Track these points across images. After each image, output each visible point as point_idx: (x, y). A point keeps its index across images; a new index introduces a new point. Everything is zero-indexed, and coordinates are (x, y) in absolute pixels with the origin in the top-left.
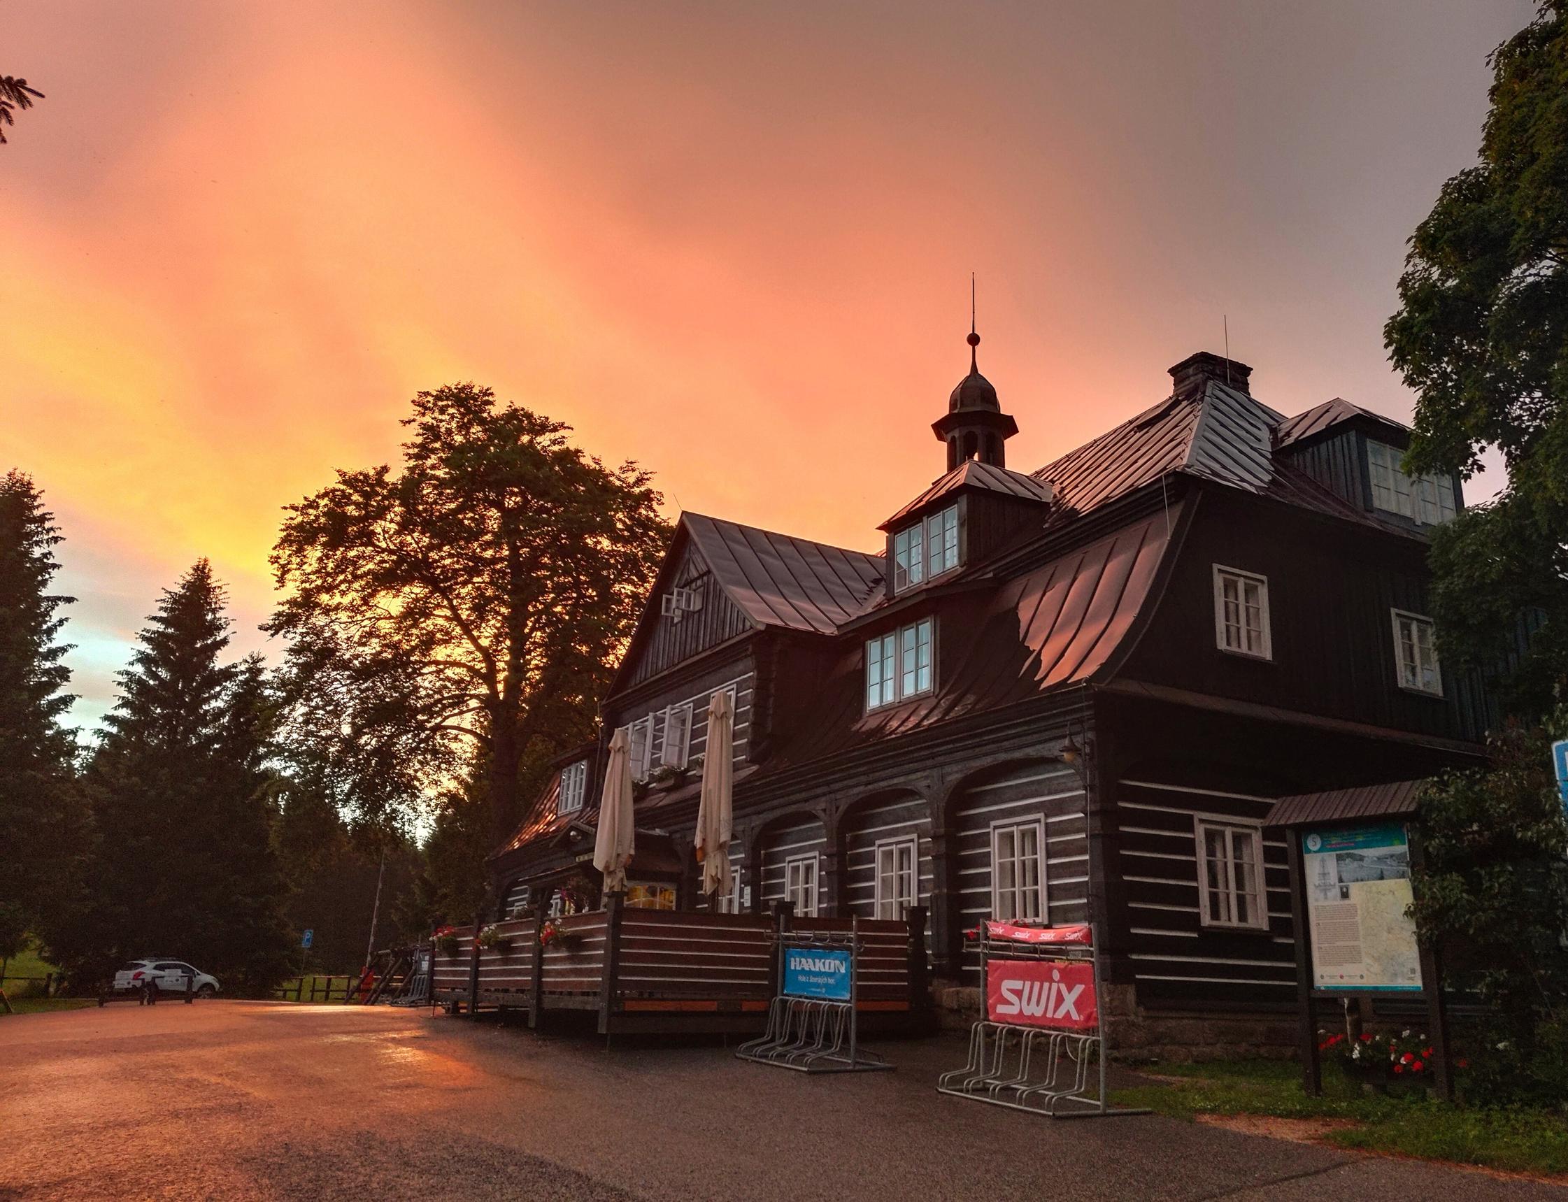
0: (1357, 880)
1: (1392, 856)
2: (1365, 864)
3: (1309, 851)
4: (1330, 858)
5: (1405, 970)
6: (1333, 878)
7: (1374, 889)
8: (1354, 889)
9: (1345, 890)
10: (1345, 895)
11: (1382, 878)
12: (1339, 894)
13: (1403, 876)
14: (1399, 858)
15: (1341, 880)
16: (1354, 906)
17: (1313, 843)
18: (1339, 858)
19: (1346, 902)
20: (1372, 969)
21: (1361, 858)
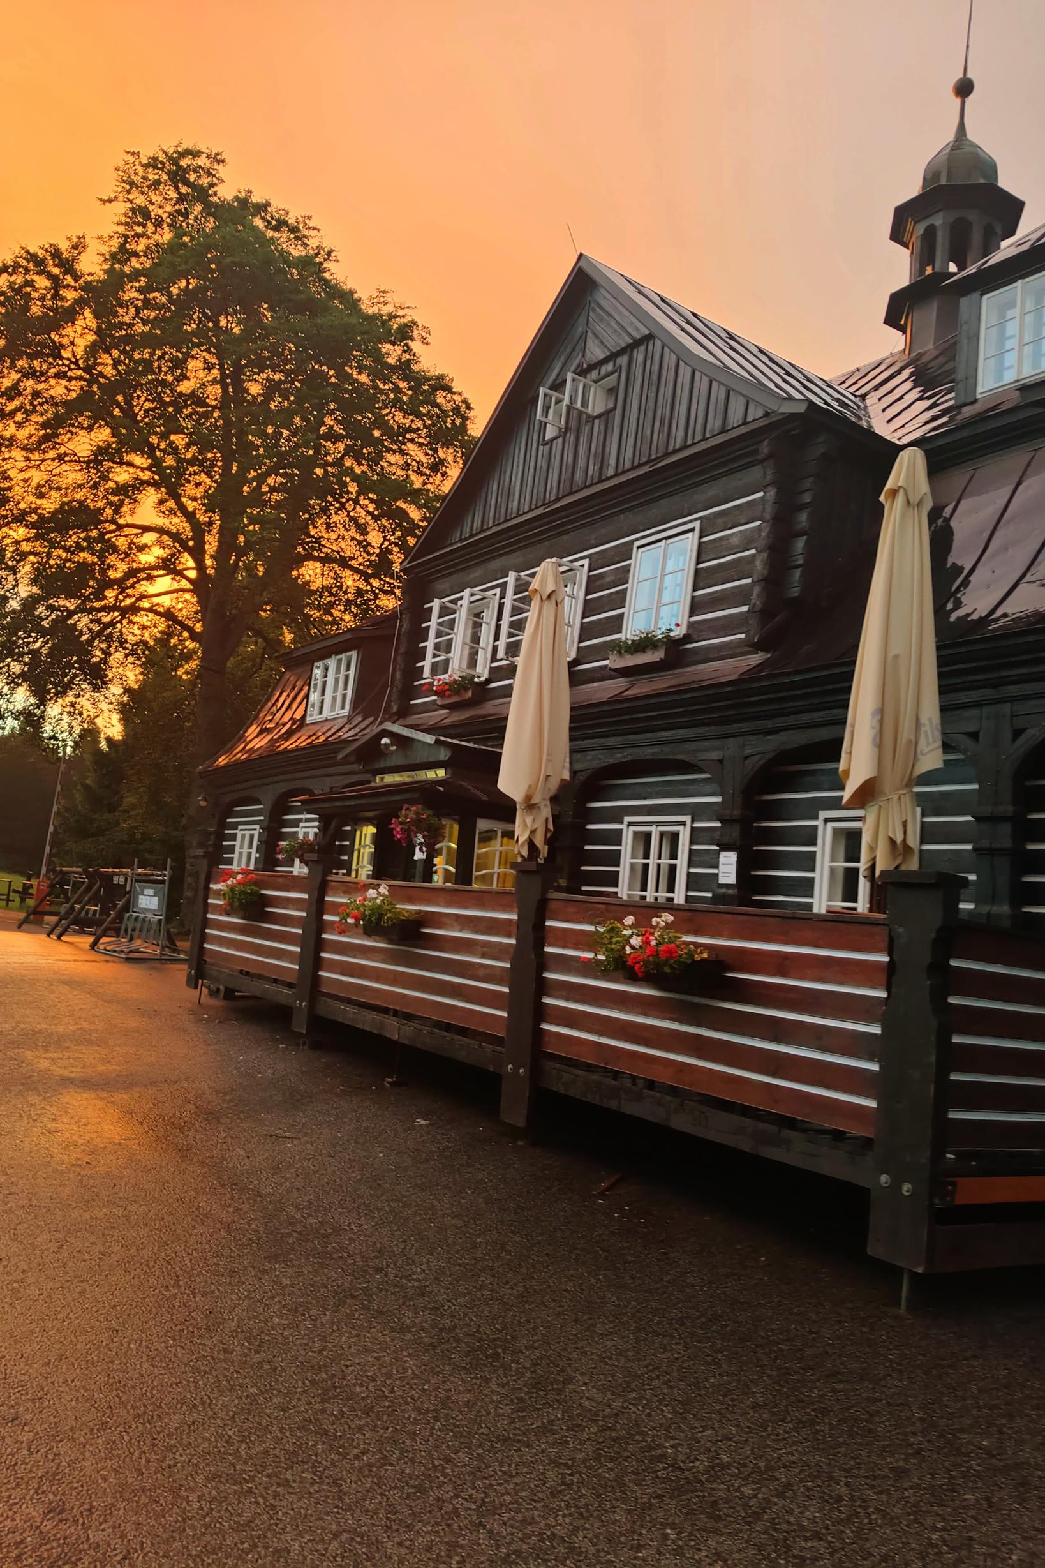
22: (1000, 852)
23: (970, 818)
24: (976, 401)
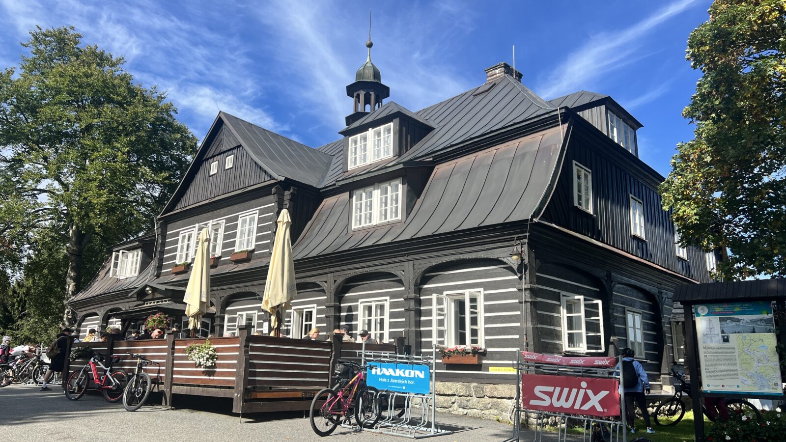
0: (735, 333)
1: (761, 320)
2: (741, 323)
3: (698, 315)
4: (716, 320)
5: (771, 384)
6: (718, 330)
7: (748, 338)
8: (732, 337)
9: (726, 337)
10: (726, 340)
11: (754, 332)
12: (721, 340)
13: (769, 331)
14: (768, 321)
15: (723, 332)
16: (733, 347)
17: (702, 309)
18: (721, 320)
19: (726, 344)
20: (746, 383)
21: (739, 320)
22: (331, 317)
23: (324, 307)
24: (347, 171)
